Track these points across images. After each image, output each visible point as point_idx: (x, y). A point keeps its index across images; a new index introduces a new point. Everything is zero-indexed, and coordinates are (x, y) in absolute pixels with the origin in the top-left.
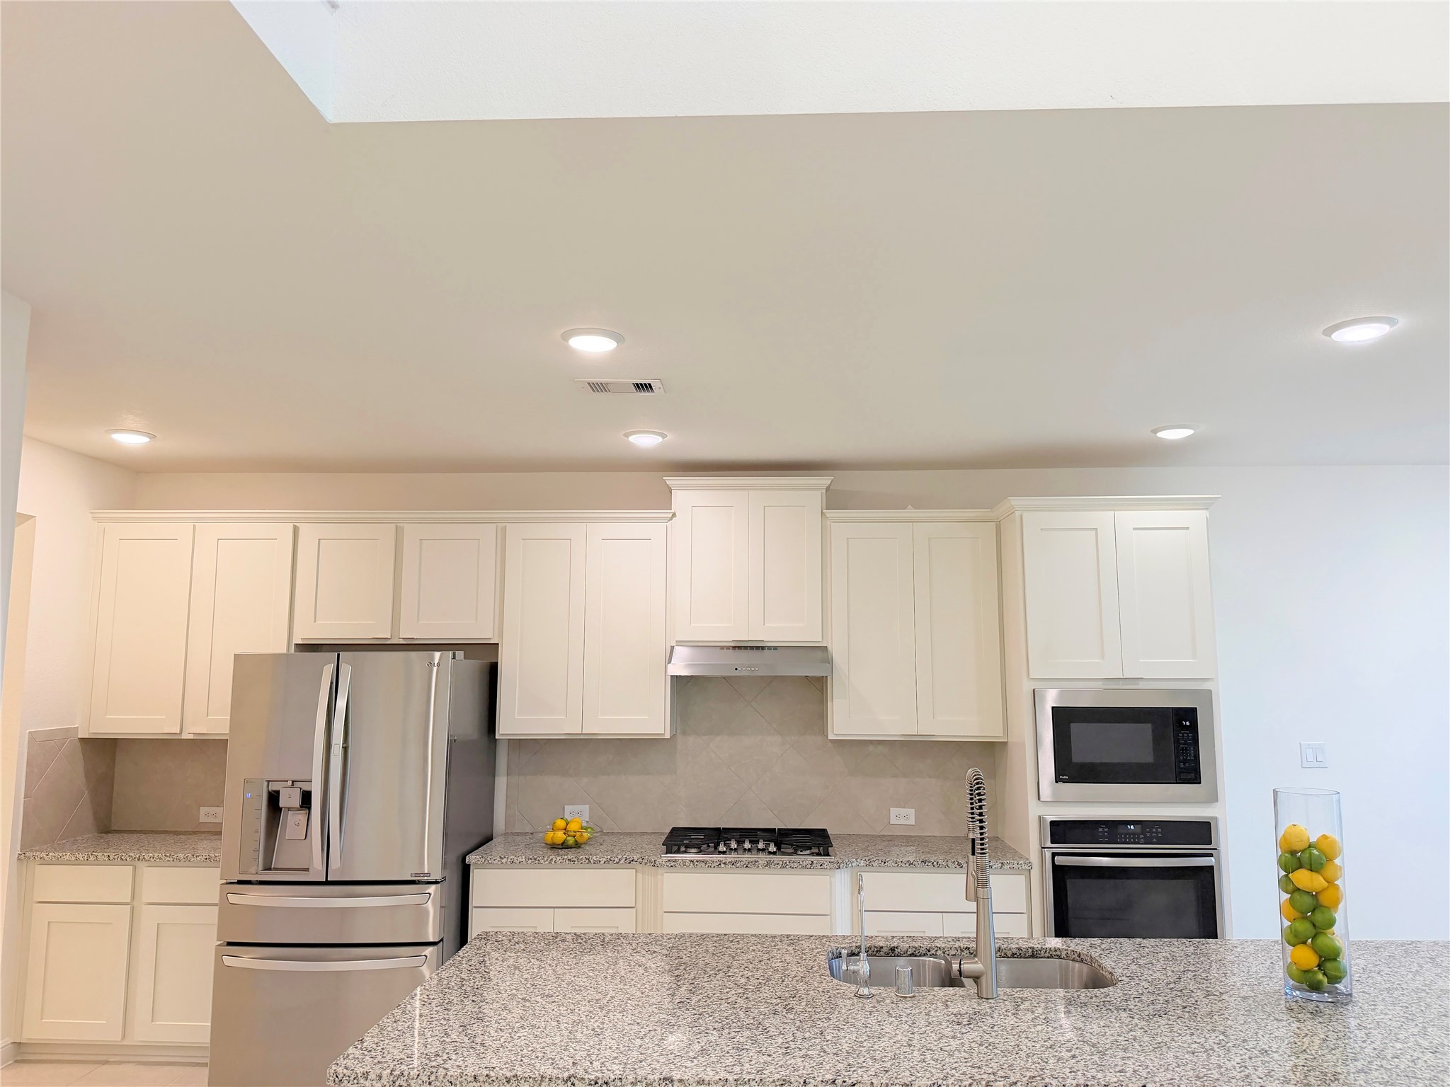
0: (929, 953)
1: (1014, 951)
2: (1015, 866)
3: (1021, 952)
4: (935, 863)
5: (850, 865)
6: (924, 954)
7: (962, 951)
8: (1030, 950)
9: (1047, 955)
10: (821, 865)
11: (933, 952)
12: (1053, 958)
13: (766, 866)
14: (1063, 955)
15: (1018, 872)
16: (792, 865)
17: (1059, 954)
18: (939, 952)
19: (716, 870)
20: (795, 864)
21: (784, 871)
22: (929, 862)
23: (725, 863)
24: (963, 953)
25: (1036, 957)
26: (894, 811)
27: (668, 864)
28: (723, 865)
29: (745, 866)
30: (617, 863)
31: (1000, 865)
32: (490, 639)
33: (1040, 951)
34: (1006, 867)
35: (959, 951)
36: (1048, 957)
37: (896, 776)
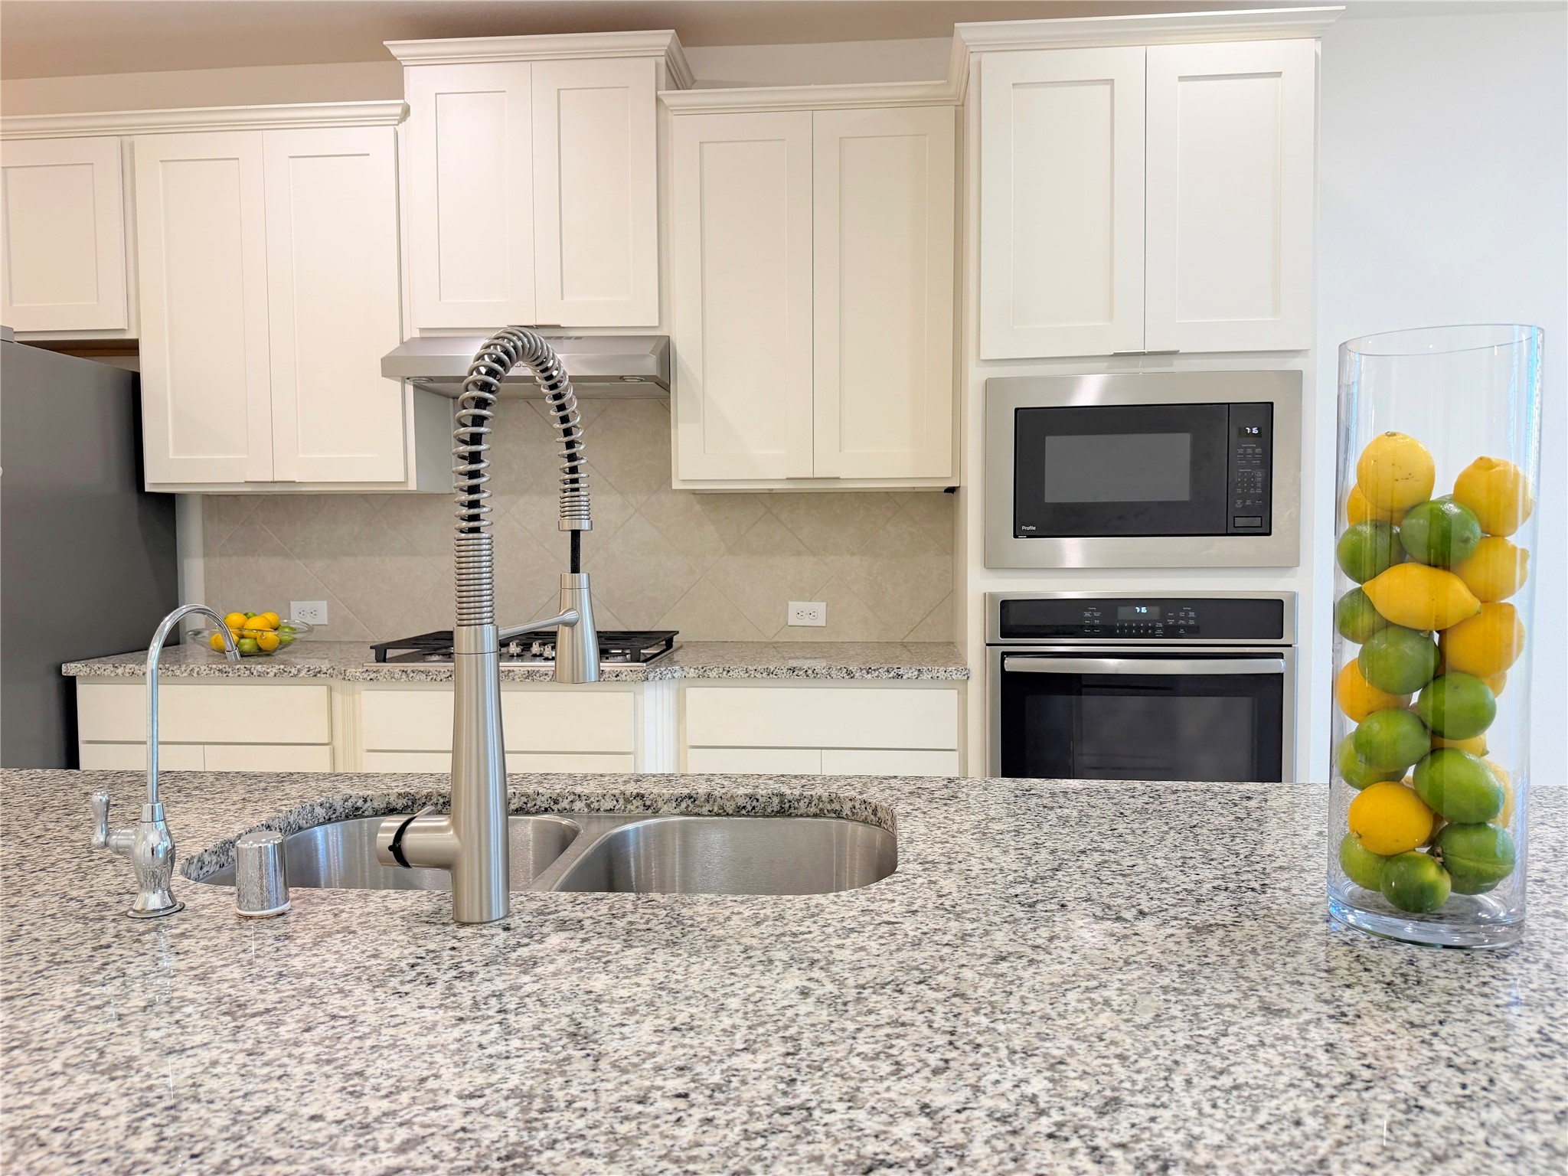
0: (555, 807)
1: (741, 802)
2: (941, 674)
3: (755, 803)
4: (810, 672)
5: (669, 675)
6: (546, 810)
7: (627, 801)
8: (776, 800)
10: (617, 676)
11: (565, 804)
14: (847, 811)
15: (948, 683)
17: (838, 807)
18: (578, 805)
22: (800, 669)
24: (629, 806)
25: (790, 815)
26: (794, 606)
27: (365, 675)
30: (295, 676)
31: (916, 673)
32: (123, 330)
33: (798, 801)
34: (926, 676)
35: (621, 801)
36: (815, 815)
37: (798, 554)
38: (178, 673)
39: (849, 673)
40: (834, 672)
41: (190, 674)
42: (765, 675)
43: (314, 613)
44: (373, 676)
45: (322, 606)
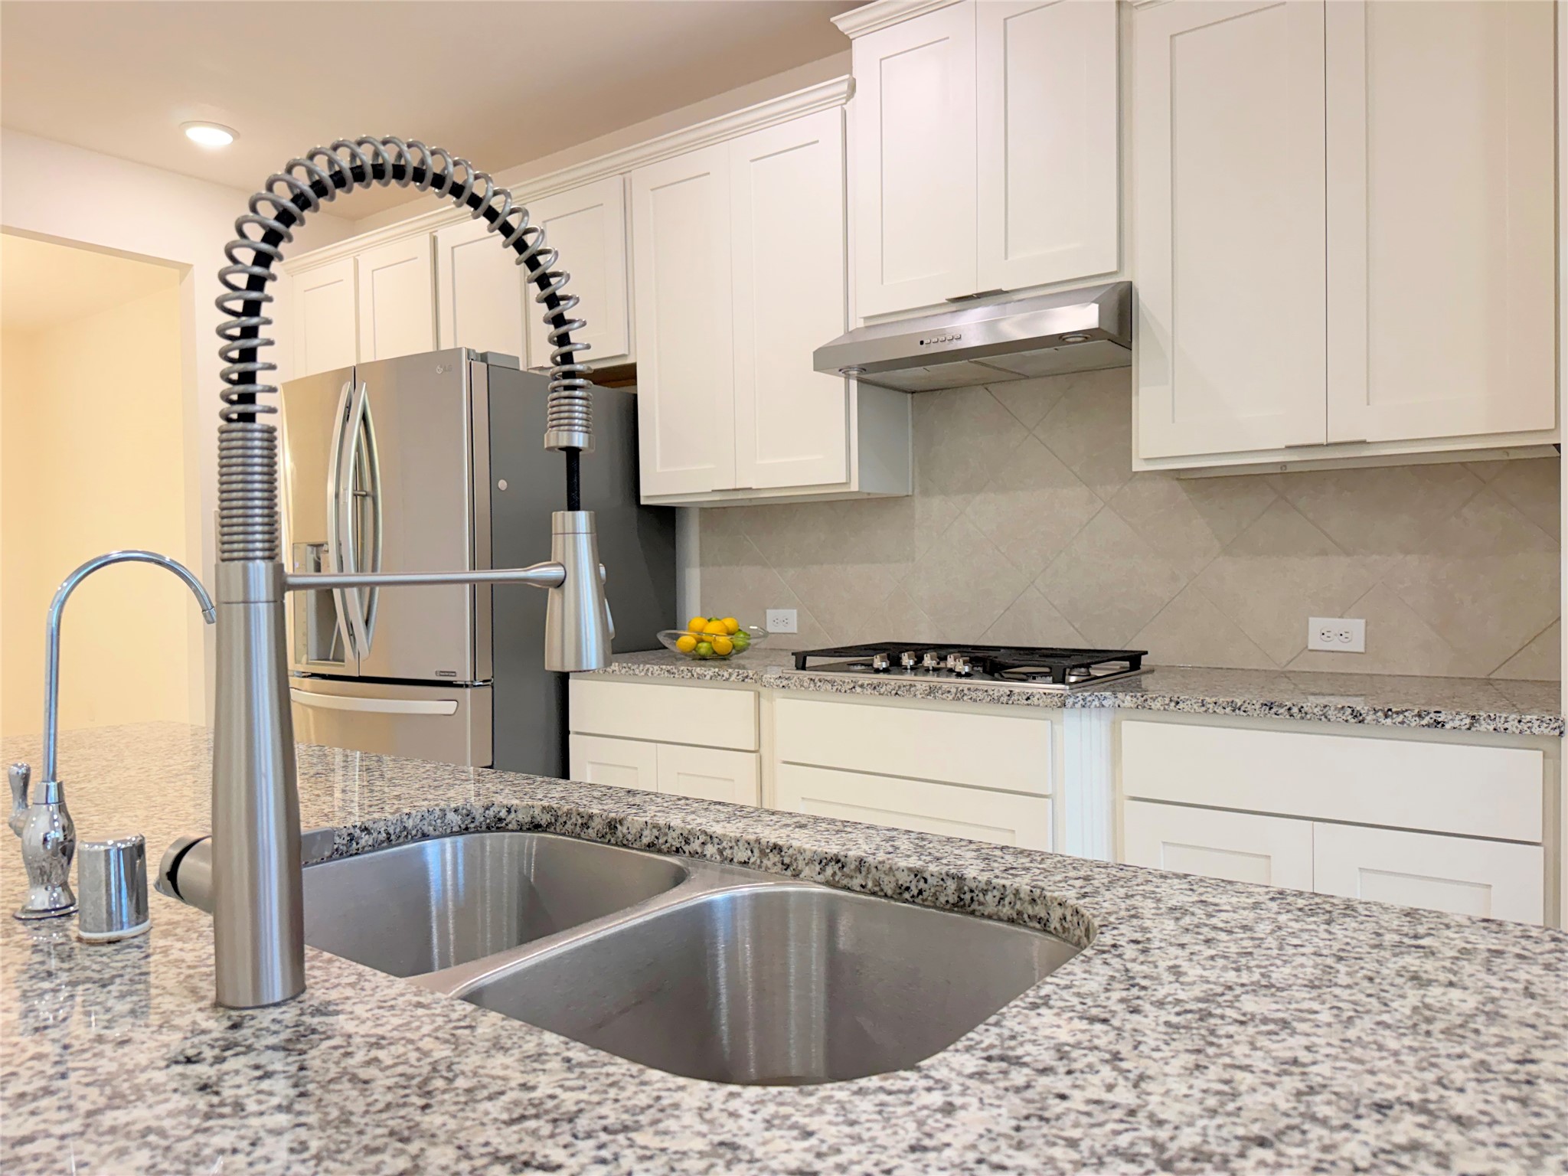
1: (904, 879)
2: (1512, 725)
3: (922, 885)
4: (1295, 710)
9: (1006, 911)
10: (1028, 699)
12: (1025, 925)
13: (929, 694)
15: (1525, 740)
16: (974, 695)
19: (848, 697)
20: (979, 694)
21: (958, 705)
22: (1281, 706)
23: (862, 686)
25: (973, 913)
26: (1317, 624)
27: (778, 682)
28: (858, 689)
29: (894, 692)
31: (1468, 721)
32: (623, 356)
34: (1484, 726)
36: (1011, 921)
37: (1323, 553)
38: (637, 672)
39: (1356, 715)
40: (1331, 713)
41: (646, 674)
42: (1228, 710)
43: (786, 621)
44: (785, 683)
45: (793, 614)
